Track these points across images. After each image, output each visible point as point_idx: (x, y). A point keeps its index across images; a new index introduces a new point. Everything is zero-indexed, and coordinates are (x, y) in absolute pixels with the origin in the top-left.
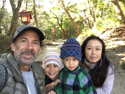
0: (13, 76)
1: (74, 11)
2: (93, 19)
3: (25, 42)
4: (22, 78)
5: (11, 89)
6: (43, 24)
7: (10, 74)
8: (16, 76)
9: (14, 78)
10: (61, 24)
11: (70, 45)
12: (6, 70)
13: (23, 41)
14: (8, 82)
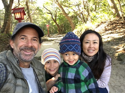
0: (13, 73)
1: (67, 6)
2: (88, 14)
3: (25, 39)
4: (22, 74)
5: (12, 85)
6: (37, 19)
7: (10, 71)
8: (16, 72)
9: (14, 75)
10: (56, 19)
11: (70, 40)
12: (6, 67)
13: (22, 38)
14: (8, 78)
